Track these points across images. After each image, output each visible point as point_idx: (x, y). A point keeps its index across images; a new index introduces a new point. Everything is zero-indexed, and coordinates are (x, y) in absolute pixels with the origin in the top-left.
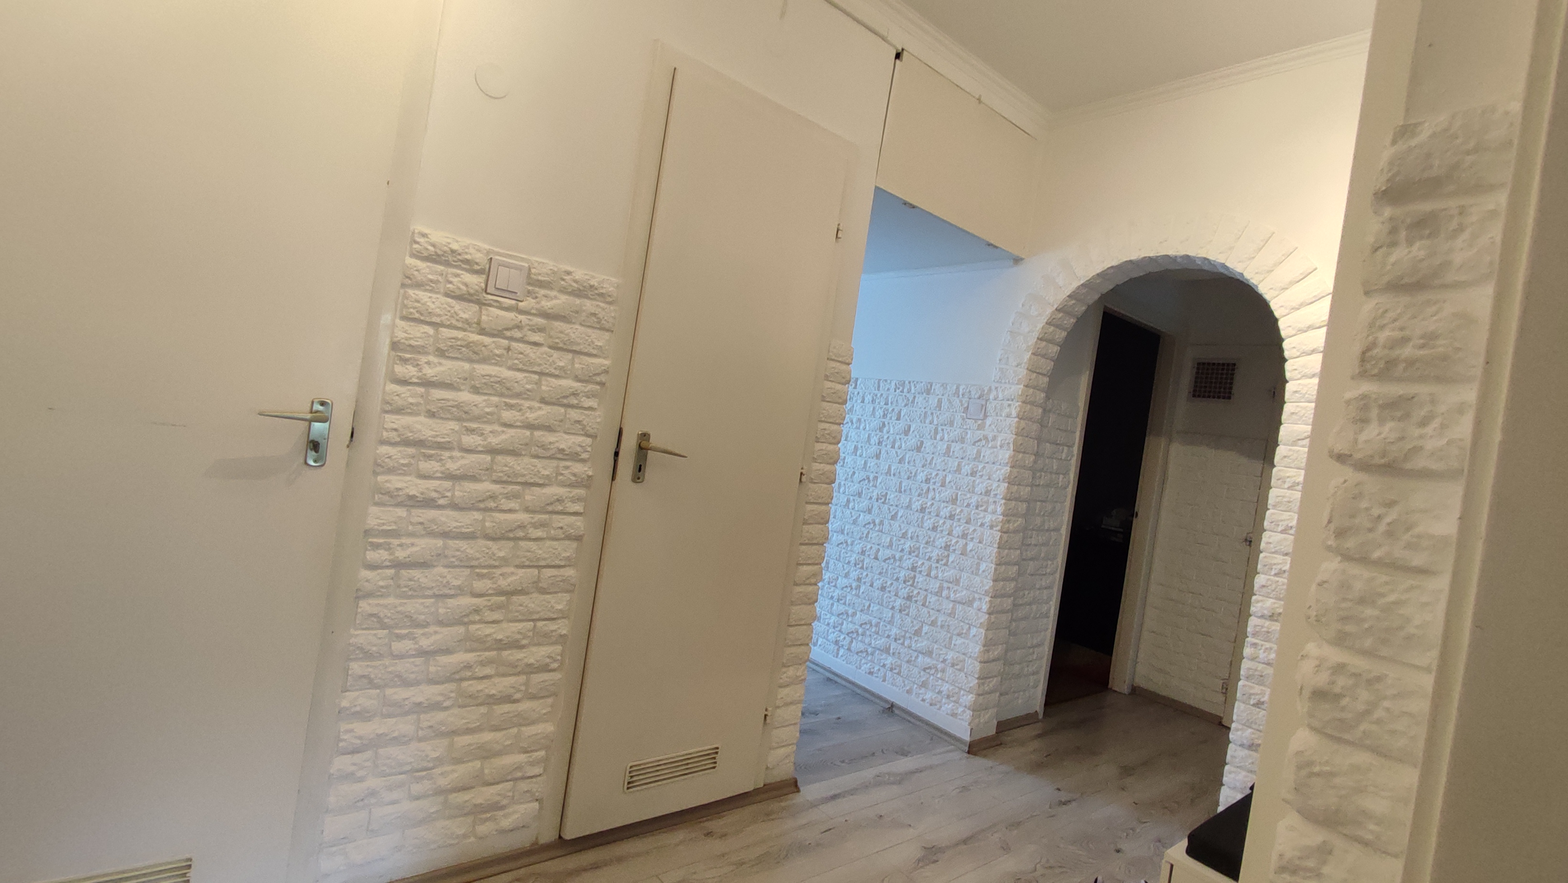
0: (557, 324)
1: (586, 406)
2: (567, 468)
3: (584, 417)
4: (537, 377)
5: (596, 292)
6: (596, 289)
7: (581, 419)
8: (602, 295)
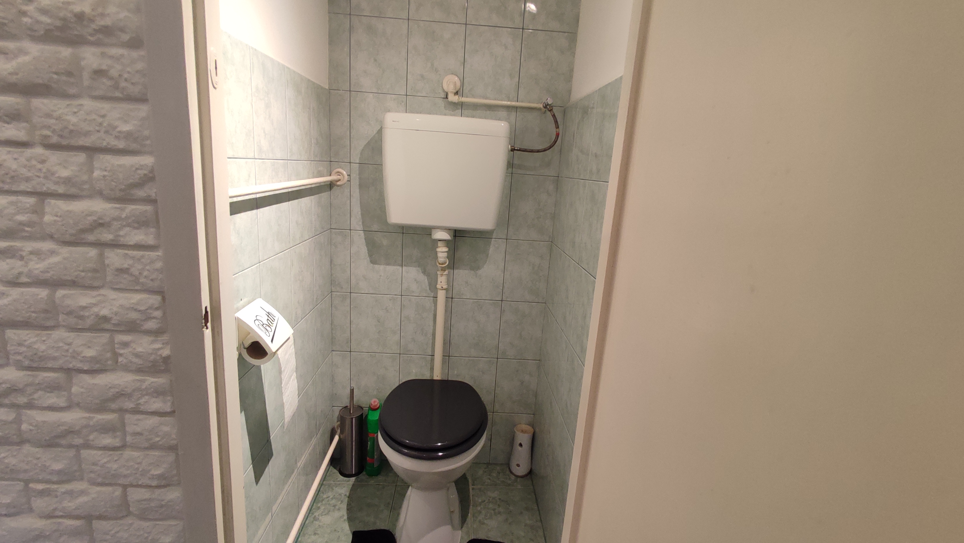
0: (38, 103)
1: (131, 243)
2: (125, 345)
3: (131, 262)
4: (31, 200)
5: (93, 26)
6: (91, 20)
7: (126, 266)
8: (106, 31)
